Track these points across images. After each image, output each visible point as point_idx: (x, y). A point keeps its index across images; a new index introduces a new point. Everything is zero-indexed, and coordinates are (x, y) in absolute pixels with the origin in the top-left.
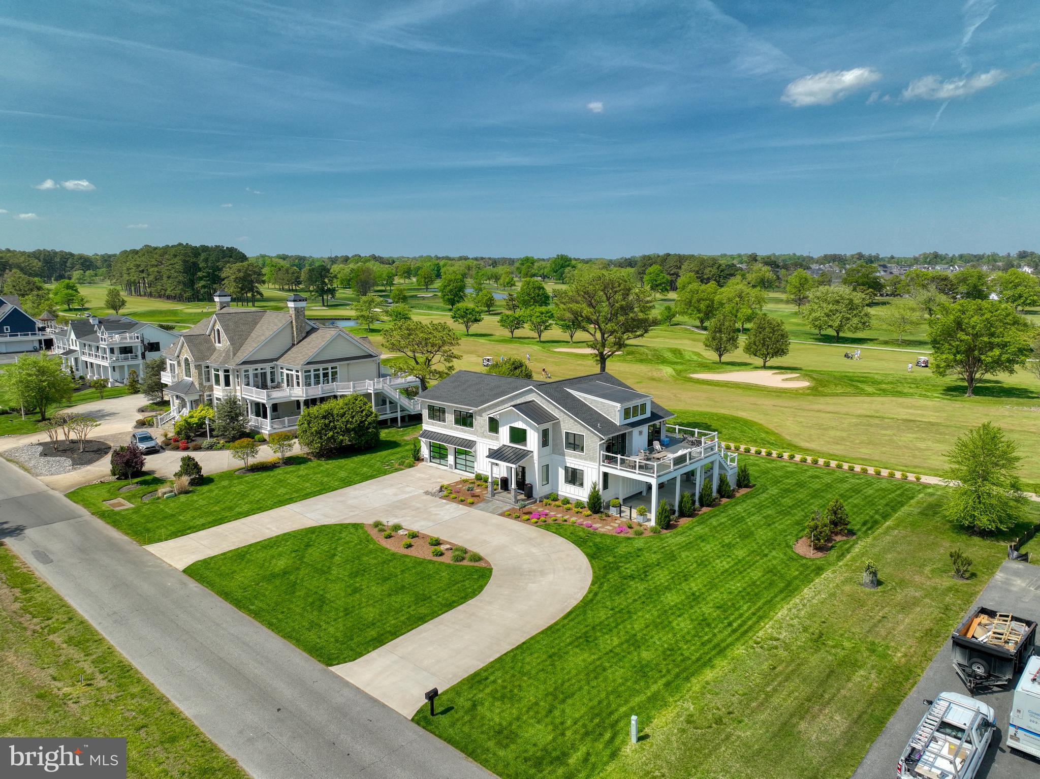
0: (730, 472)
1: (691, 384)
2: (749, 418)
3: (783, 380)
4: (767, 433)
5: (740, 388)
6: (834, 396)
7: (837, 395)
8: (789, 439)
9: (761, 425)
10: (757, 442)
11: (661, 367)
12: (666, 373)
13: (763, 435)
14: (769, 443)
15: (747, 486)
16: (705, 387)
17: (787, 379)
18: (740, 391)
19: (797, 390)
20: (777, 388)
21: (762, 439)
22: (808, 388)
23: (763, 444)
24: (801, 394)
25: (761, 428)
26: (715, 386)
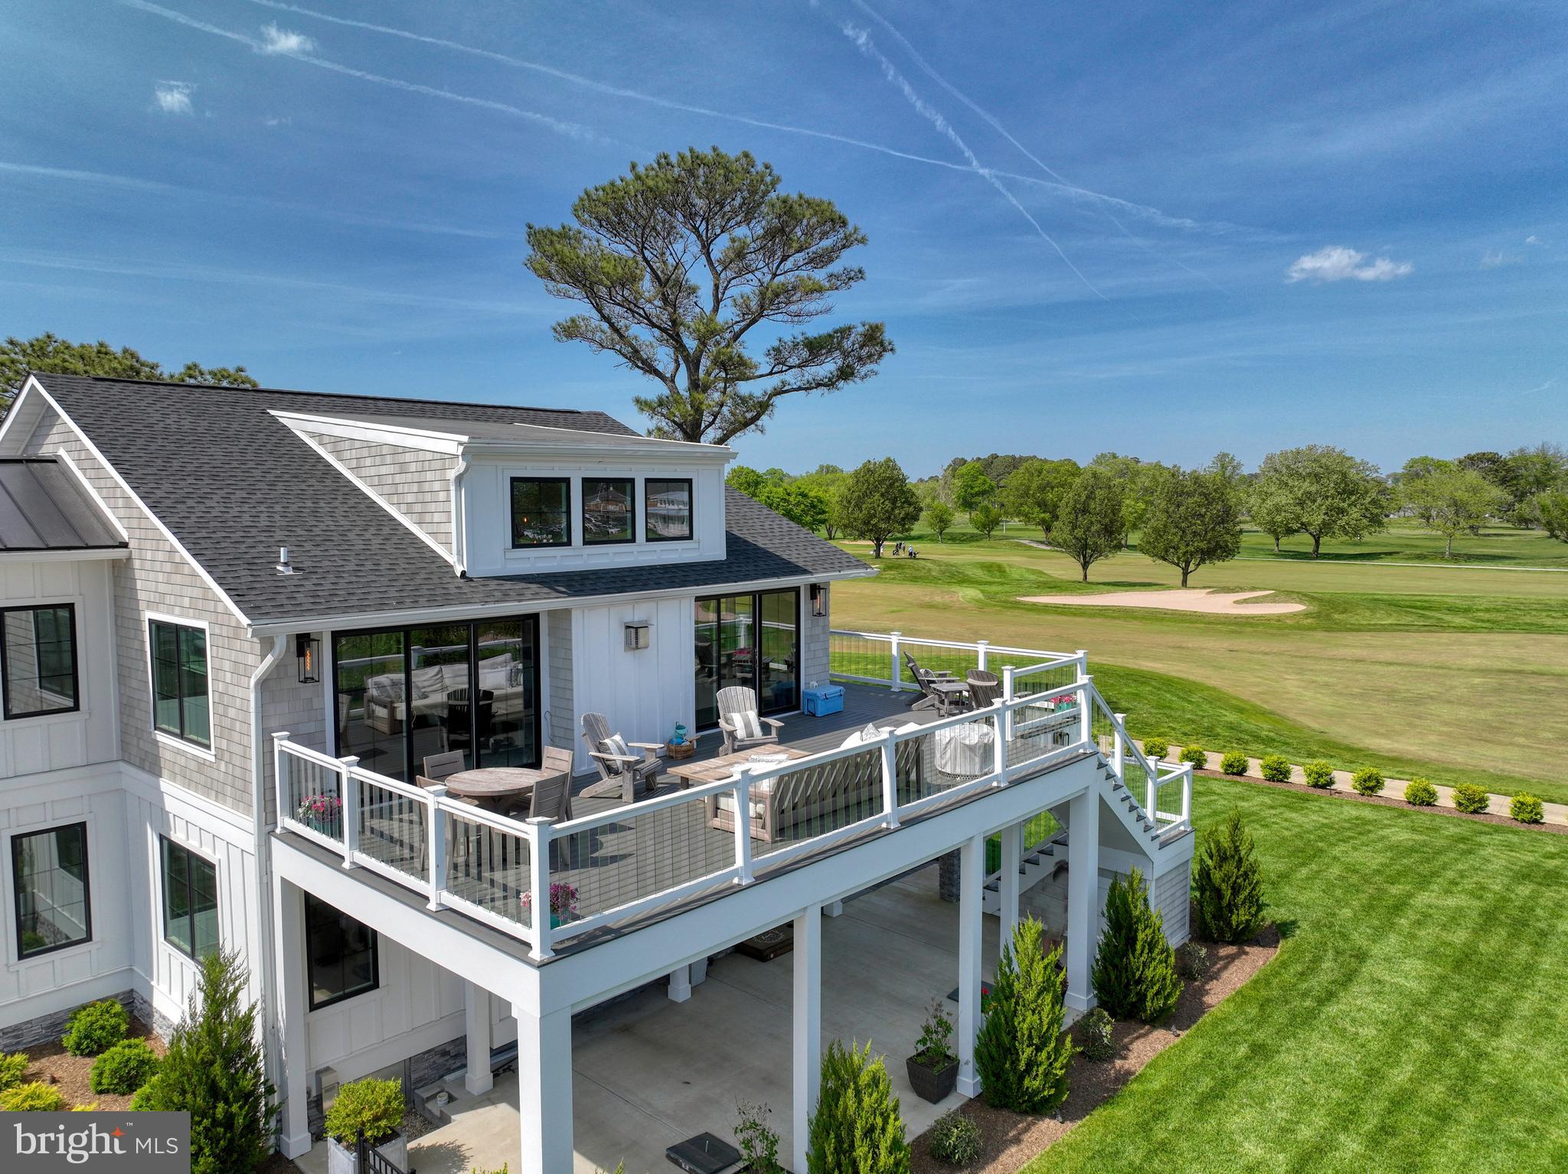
0: (1162, 862)
1: (1017, 612)
2: (1174, 674)
3: (1236, 602)
4: (1241, 710)
5: (1135, 618)
6: (1379, 631)
7: (1383, 629)
8: (1315, 726)
9: (1214, 689)
10: (1216, 736)
11: (955, 588)
12: (963, 597)
13: (1231, 717)
14: (1257, 738)
15: (1247, 937)
16: (1050, 618)
17: (1245, 601)
18: (1135, 625)
19: (1279, 618)
20: (1227, 616)
21: (1231, 727)
22: (1307, 615)
23: (1239, 740)
24: (1292, 627)
25: (1217, 698)
26: (1075, 615)
